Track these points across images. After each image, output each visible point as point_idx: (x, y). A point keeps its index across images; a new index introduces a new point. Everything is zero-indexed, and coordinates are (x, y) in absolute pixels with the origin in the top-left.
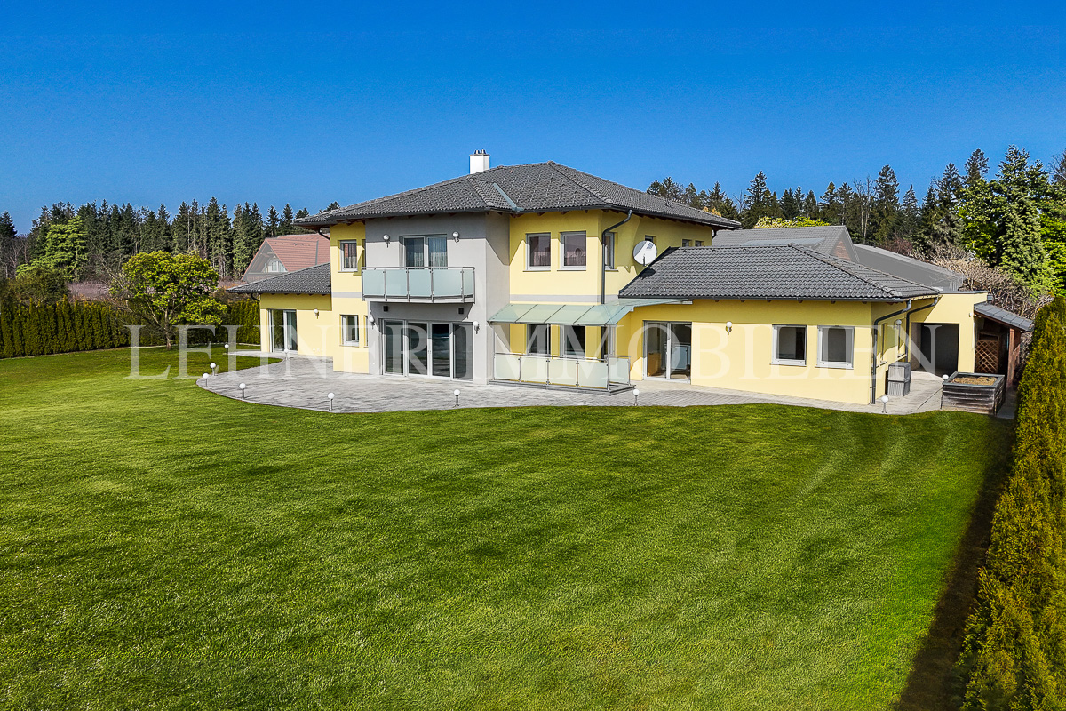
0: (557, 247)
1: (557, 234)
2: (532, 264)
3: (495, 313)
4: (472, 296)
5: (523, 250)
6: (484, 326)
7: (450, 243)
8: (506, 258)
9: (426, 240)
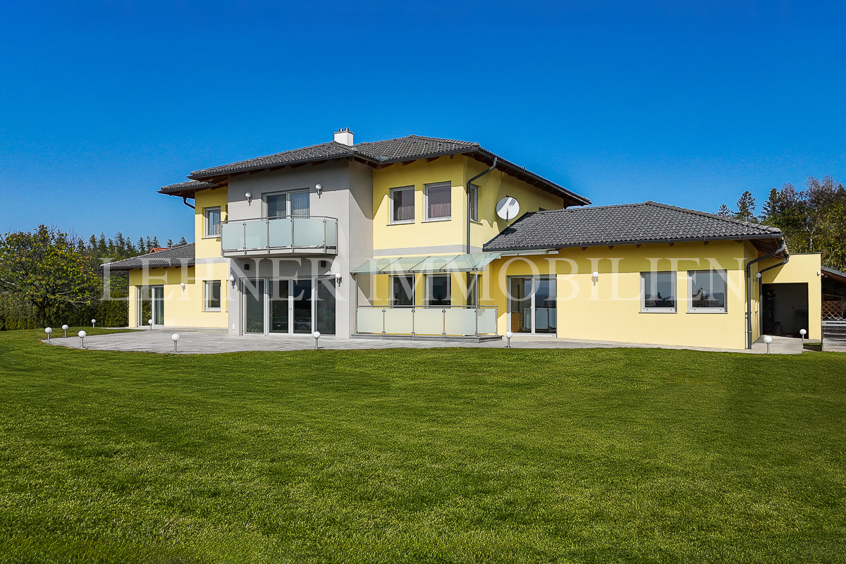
0: (420, 199)
1: (422, 186)
2: (395, 219)
3: (359, 265)
4: (334, 248)
5: (386, 204)
6: (347, 279)
7: (313, 197)
8: (370, 212)
9: (288, 196)
